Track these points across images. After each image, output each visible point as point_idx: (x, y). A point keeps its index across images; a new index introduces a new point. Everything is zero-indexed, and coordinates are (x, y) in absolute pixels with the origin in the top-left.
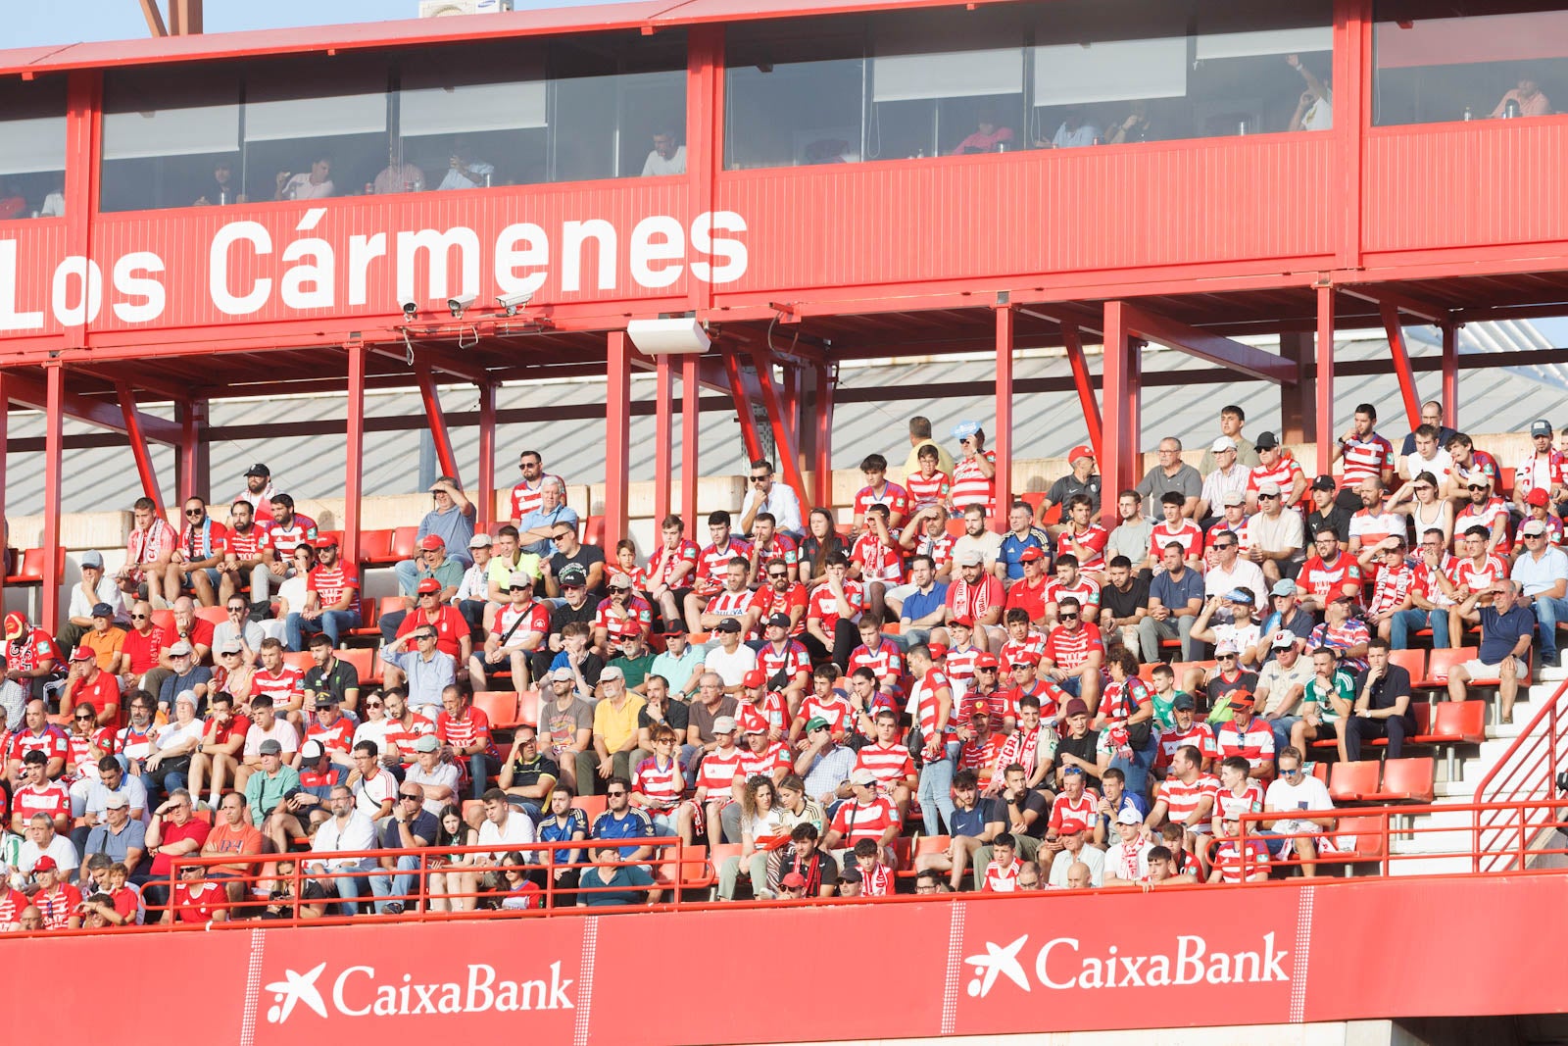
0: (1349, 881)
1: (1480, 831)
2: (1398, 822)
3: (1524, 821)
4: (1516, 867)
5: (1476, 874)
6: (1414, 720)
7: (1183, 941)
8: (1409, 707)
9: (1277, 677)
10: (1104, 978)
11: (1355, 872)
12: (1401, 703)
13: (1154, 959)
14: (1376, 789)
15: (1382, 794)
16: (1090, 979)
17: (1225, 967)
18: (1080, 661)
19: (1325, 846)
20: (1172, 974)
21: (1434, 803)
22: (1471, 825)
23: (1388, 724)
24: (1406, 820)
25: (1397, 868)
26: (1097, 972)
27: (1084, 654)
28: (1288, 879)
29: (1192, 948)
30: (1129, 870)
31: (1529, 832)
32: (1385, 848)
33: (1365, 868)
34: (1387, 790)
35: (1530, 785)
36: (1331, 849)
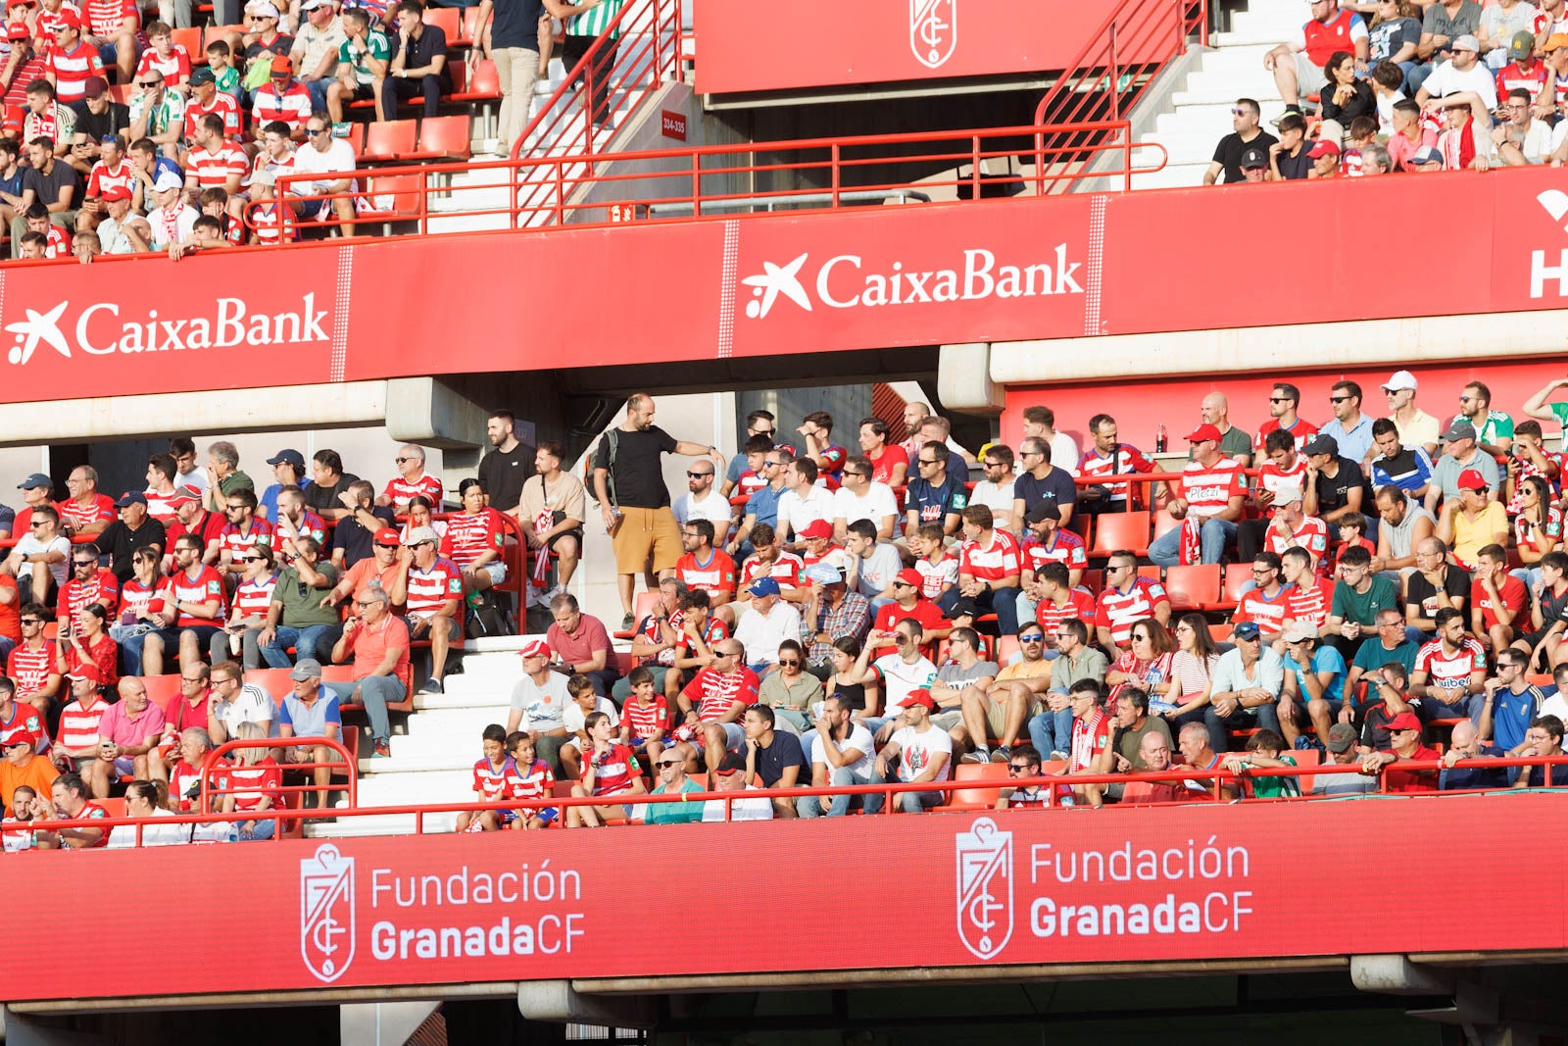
0: (388, 240)
1: (518, 187)
2: (435, 180)
3: (562, 176)
4: (554, 223)
5: (514, 230)
6: (450, 79)
7: (223, 303)
8: (445, 68)
9: (313, 40)
10: (145, 342)
11: (394, 231)
12: (437, 61)
13: (194, 322)
14: (413, 148)
15: (419, 153)
16: (130, 343)
17: (265, 328)
18: (115, 28)
19: (363, 207)
20: (213, 337)
21: (471, 161)
22: (508, 181)
23: (425, 83)
24: (443, 178)
25: (435, 226)
26: (138, 336)
27: (119, 21)
28: (327, 239)
29: (232, 310)
30: (168, 235)
31: (566, 187)
32: (423, 206)
33: (404, 226)
34: (424, 149)
35: (567, 140)
36: (369, 209)
